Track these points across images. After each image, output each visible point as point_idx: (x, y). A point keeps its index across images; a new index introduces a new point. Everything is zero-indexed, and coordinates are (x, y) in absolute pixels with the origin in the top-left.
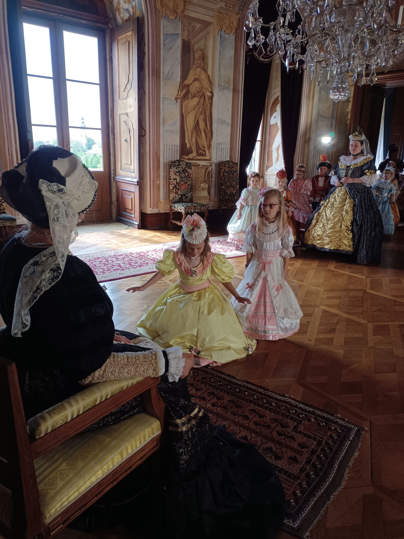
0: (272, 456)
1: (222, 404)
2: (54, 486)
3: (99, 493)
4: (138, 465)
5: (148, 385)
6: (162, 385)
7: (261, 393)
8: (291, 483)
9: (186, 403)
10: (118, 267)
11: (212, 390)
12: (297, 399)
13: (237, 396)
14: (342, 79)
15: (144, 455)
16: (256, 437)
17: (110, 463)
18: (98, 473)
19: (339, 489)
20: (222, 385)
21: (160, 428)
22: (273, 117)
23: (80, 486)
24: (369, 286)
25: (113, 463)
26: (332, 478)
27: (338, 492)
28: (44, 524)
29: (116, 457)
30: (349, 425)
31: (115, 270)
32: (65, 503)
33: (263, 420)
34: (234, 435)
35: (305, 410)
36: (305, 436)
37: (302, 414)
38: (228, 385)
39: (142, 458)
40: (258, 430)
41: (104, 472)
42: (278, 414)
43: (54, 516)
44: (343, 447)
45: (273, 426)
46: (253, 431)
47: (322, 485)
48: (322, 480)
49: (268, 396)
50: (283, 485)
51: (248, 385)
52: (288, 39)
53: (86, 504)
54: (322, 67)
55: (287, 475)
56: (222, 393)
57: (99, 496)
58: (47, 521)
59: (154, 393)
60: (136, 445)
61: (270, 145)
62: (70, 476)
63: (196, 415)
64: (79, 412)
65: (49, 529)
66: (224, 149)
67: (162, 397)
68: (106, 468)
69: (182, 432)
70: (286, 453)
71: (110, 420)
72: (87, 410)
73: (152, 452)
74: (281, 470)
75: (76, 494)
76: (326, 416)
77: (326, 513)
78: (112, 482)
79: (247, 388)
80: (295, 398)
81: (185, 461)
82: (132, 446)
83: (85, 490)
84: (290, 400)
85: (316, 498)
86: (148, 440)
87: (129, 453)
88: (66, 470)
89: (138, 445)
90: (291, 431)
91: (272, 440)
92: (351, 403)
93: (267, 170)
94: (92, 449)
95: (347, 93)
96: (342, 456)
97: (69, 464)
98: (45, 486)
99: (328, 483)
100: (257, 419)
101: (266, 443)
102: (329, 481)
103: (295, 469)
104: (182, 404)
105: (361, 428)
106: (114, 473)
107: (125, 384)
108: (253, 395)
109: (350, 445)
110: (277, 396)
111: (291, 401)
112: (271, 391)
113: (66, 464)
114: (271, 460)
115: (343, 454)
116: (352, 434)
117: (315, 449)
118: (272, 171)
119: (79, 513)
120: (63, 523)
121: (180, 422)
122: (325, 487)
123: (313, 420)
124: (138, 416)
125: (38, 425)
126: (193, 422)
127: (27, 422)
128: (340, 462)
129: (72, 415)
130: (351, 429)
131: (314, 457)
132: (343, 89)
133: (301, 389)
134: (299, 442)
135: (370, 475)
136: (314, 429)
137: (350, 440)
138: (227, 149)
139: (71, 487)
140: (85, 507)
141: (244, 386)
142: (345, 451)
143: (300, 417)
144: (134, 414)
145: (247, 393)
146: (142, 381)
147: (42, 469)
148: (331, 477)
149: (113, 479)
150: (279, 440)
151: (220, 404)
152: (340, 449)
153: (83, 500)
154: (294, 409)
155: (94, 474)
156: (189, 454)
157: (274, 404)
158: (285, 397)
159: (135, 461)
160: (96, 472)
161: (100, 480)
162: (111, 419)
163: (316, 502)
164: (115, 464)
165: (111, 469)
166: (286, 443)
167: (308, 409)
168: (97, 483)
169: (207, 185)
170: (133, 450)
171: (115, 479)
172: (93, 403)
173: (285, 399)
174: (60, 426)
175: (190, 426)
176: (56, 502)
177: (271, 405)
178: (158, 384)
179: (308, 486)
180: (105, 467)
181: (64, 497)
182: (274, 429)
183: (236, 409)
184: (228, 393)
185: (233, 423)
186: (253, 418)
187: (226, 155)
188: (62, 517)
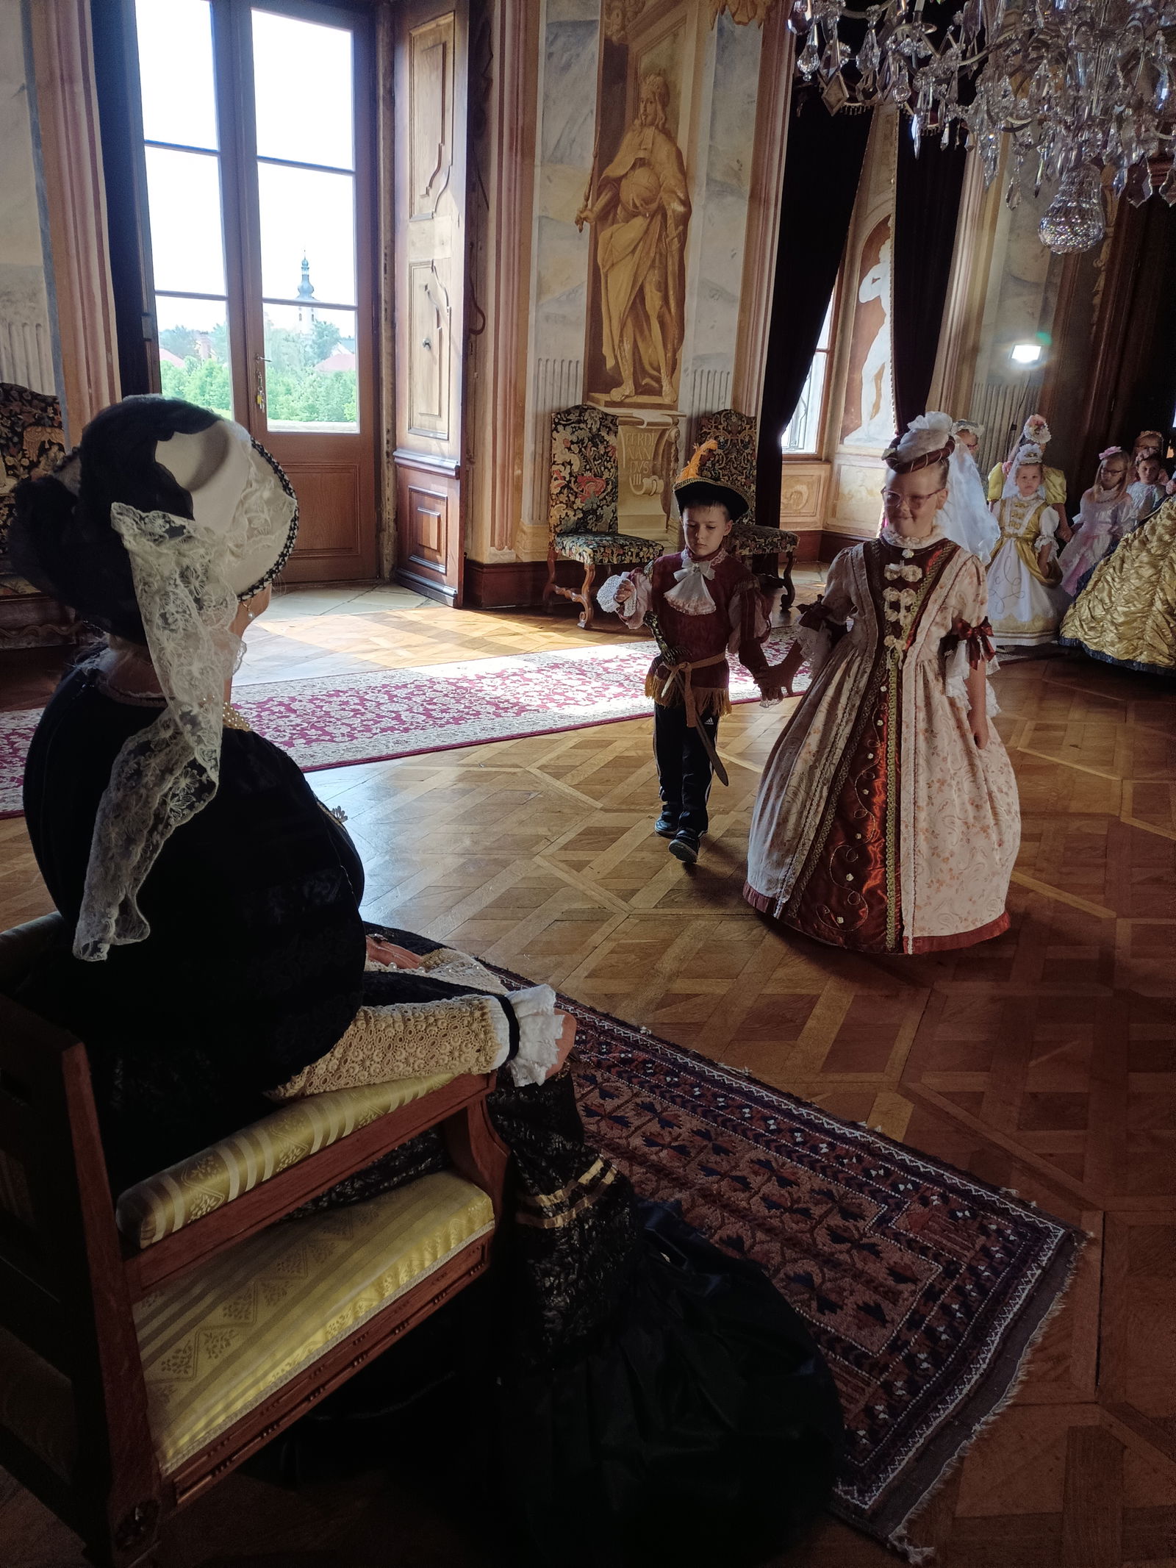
0: (810, 1299)
1: (676, 1139)
2: (190, 1372)
3: (313, 1393)
4: (425, 1316)
5: (459, 1100)
6: (500, 1096)
7: (788, 1114)
8: (863, 1381)
9: (569, 1146)
10: (394, 722)
11: (646, 1096)
12: (894, 1137)
13: (720, 1119)
14: (1081, 183)
15: (445, 1290)
16: (768, 1242)
17: (348, 1312)
18: (311, 1340)
19: (1000, 1407)
20: (677, 1085)
21: (493, 1216)
22: (867, 280)
23: (260, 1373)
24: (1128, 805)
25: (356, 1313)
26: (982, 1375)
27: (995, 1414)
28: (159, 1475)
29: (364, 1295)
30: (1041, 1222)
31: (383, 730)
32: (220, 1420)
33: (789, 1193)
34: (705, 1234)
35: (914, 1171)
36: (910, 1247)
37: (905, 1182)
38: (693, 1086)
39: (437, 1297)
40: (775, 1222)
41: (330, 1337)
42: (836, 1178)
43: (189, 1452)
44: (1018, 1285)
45: (817, 1211)
46: (762, 1225)
47: (951, 1393)
48: (954, 1378)
49: (808, 1123)
50: (839, 1384)
51: (753, 1088)
52: (922, 54)
53: (277, 1422)
54: (1020, 145)
55: (851, 1358)
56: (675, 1109)
57: (315, 1401)
58: (168, 1465)
59: (476, 1122)
60: (422, 1264)
61: (856, 365)
62: (236, 1344)
63: (596, 1181)
64: (261, 1174)
65: (172, 1488)
66: (718, 376)
67: (499, 1128)
68: (336, 1325)
69: (553, 1230)
70: (851, 1295)
71: (349, 1190)
72: (285, 1170)
73: (466, 1281)
74: (834, 1342)
75: (251, 1394)
76: (976, 1191)
77: (958, 1472)
78: (352, 1364)
79: (749, 1095)
80: (888, 1135)
81: (560, 1312)
82: (410, 1266)
83: (275, 1384)
84: (871, 1139)
85: (931, 1429)
86: (456, 1247)
87: (401, 1283)
88: (222, 1326)
89: (427, 1264)
90: (870, 1229)
91: (810, 1251)
92: (1051, 1155)
93: (842, 439)
94: (299, 1272)
95: (1094, 227)
96: (1015, 1310)
97: (232, 1310)
98: (163, 1370)
99: (968, 1387)
100: (772, 1188)
101: (795, 1261)
102: (973, 1381)
103: (875, 1342)
104: (557, 1149)
105: (1075, 1232)
106: (359, 1340)
107: (392, 1098)
108: (766, 1119)
109: (1041, 1281)
110: (836, 1125)
111: (873, 1142)
112: (820, 1111)
113: (225, 1309)
114: (809, 1312)
115: (1018, 1306)
116: (1049, 1249)
117: (938, 1287)
118: (858, 443)
119: (257, 1444)
120: (212, 1472)
121: (548, 1204)
122: (960, 1397)
123: (935, 1200)
124: (429, 1180)
125: (145, 1210)
126: (587, 1203)
127: (115, 1197)
128: (1006, 1327)
129: (243, 1185)
130: (1047, 1233)
131: (932, 1309)
132: (1083, 214)
133: (908, 1109)
134: (892, 1263)
135: (1092, 1372)
136: (936, 1226)
137: (1039, 1267)
138: (724, 376)
139: (236, 1374)
140: (273, 1429)
141: (739, 1091)
142: (1024, 1296)
143: (898, 1191)
144: (419, 1175)
145: (747, 1110)
146: (443, 1088)
147: (155, 1323)
148: (977, 1369)
149: (354, 1356)
150: (832, 1254)
151: (668, 1139)
152: (1011, 1291)
153: (267, 1410)
154: (881, 1167)
155: (302, 1343)
156: (572, 1291)
157: (824, 1148)
158: (858, 1128)
159: (419, 1305)
160: (307, 1337)
161: (317, 1358)
162: (353, 1187)
163: (931, 1440)
164: (361, 1315)
165: (349, 1328)
166: (854, 1264)
167: (924, 1167)
168: (310, 1367)
169: (661, 483)
170: (411, 1277)
171: (361, 1355)
172: (302, 1150)
173: (858, 1134)
174: (208, 1214)
175: (577, 1215)
176: (193, 1417)
177: (815, 1149)
178: (487, 1096)
179: (908, 1393)
180: (333, 1321)
181: (216, 1403)
182: (820, 1222)
183: (714, 1158)
184: (694, 1110)
185: (704, 1197)
186: (763, 1184)
187: (723, 393)
188: (209, 1455)
